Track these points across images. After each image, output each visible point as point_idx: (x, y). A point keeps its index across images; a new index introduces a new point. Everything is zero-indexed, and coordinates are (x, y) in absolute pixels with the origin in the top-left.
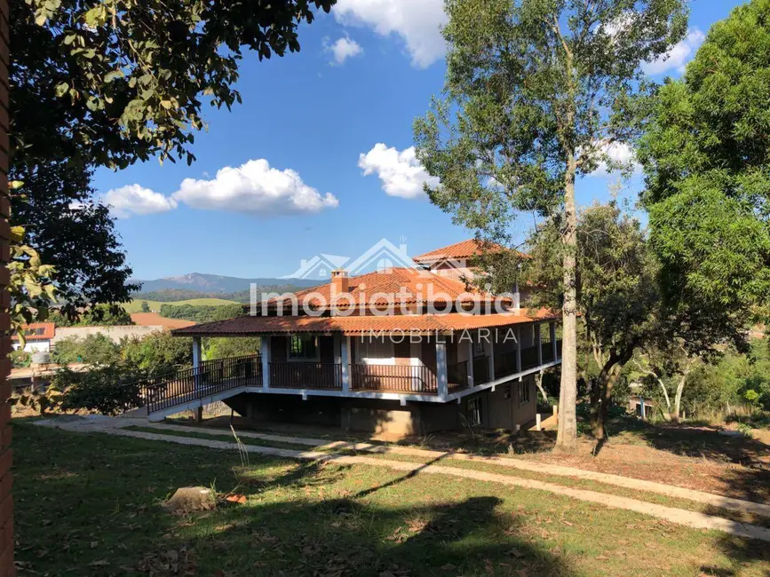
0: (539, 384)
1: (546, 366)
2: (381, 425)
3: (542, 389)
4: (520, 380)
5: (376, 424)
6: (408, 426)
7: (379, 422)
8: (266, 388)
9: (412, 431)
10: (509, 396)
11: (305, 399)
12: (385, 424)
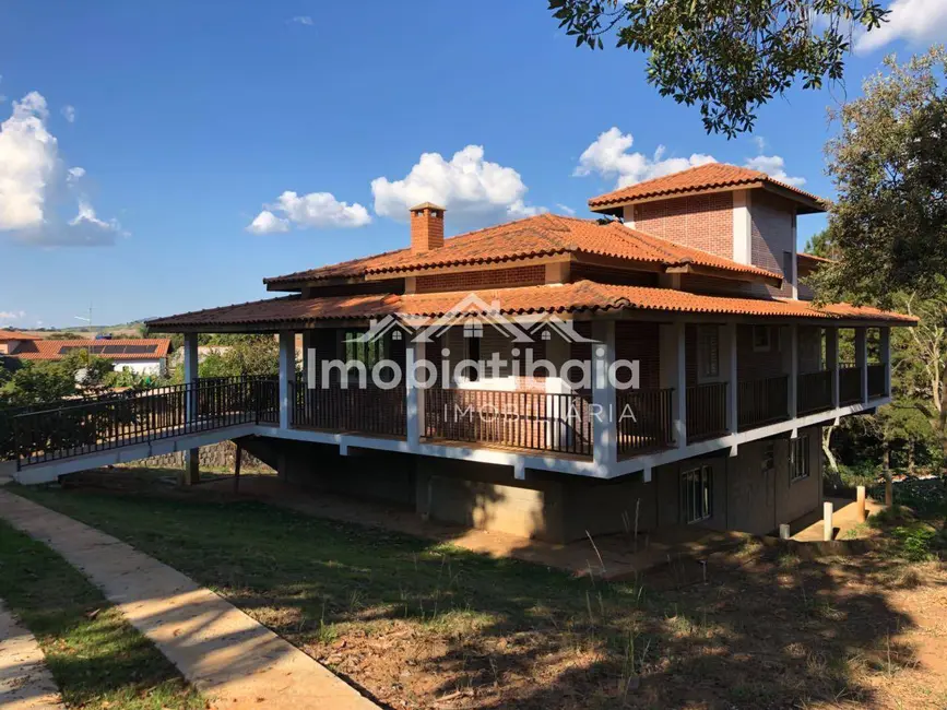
0: (826, 443)
1: (846, 411)
2: (483, 508)
3: (828, 453)
4: (794, 435)
5: (475, 505)
6: (533, 513)
7: (479, 500)
8: (282, 430)
9: (541, 522)
10: (771, 465)
11: (343, 452)
12: (490, 507)
